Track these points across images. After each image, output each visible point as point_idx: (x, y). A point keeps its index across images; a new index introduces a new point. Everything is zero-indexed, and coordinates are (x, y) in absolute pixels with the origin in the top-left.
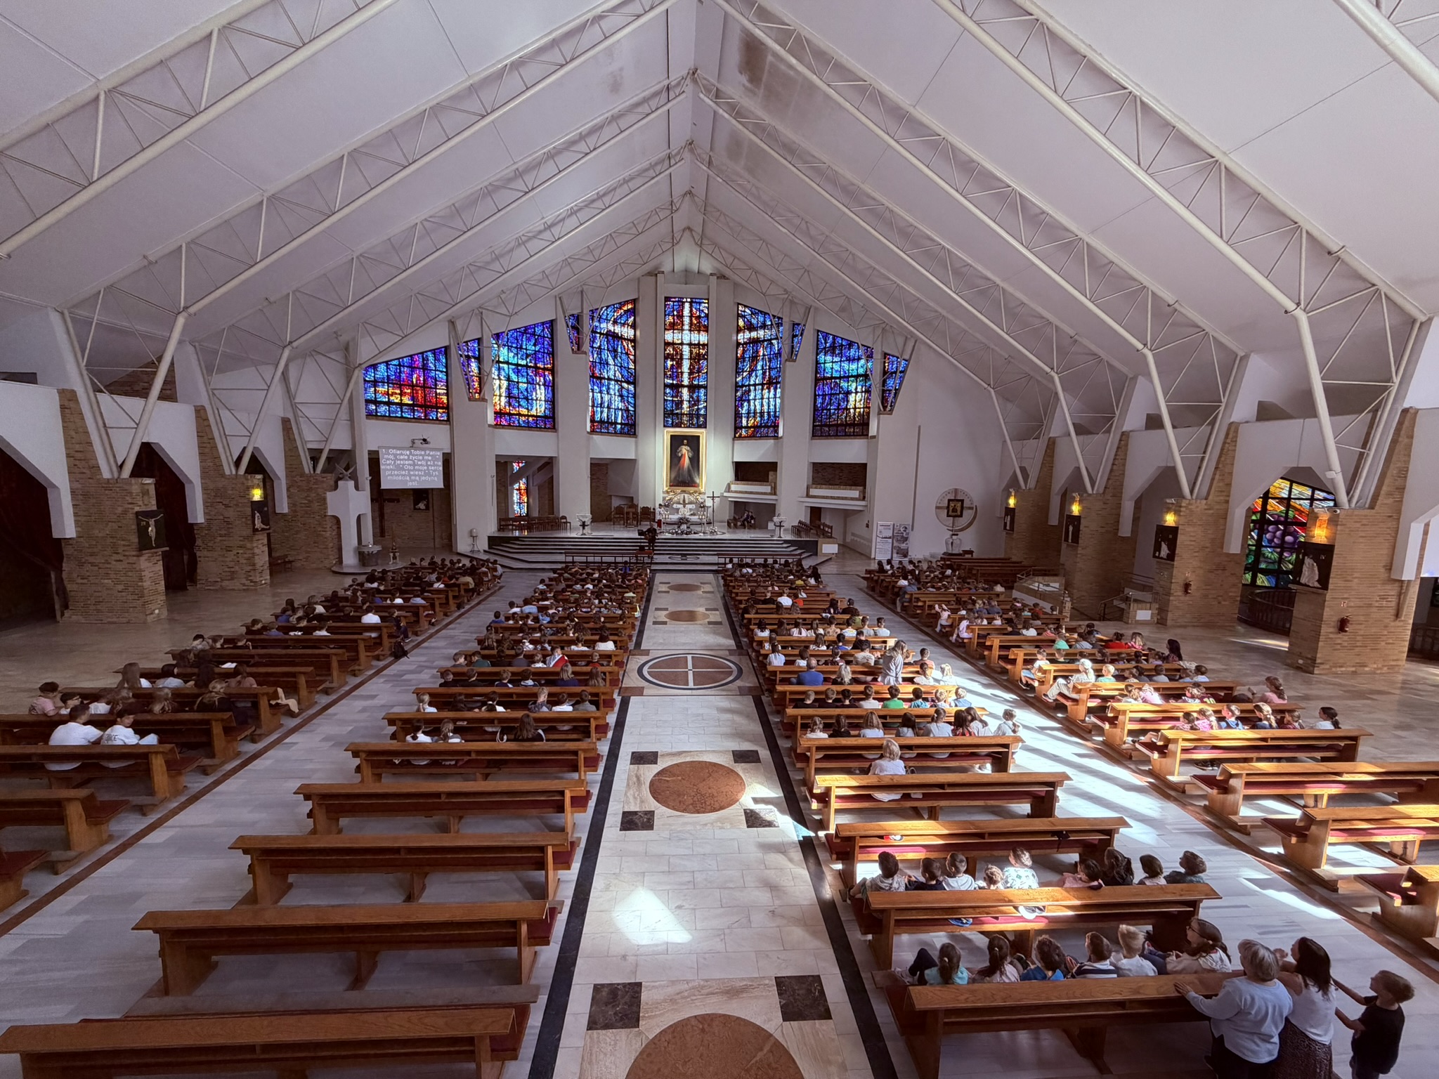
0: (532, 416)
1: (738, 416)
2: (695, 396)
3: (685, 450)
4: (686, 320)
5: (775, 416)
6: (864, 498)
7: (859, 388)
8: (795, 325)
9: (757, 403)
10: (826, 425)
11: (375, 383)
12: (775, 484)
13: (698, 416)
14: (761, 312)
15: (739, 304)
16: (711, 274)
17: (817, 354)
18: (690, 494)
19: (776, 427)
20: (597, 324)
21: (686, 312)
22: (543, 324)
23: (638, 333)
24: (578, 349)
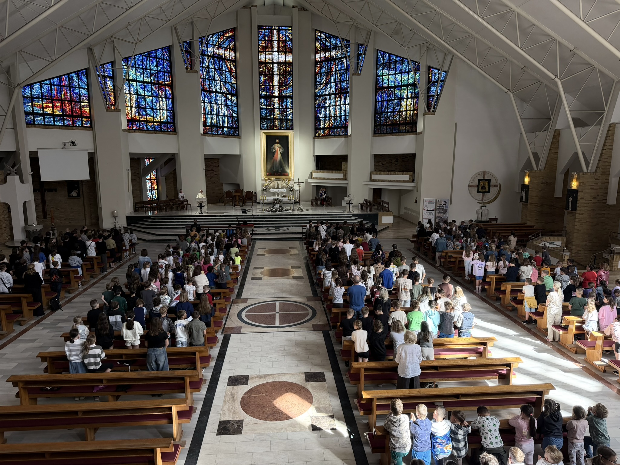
0: (157, 122)
1: (317, 120)
2: (284, 104)
3: (277, 148)
4: (275, 44)
5: (345, 119)
6: (413, 181)
7: (410, 94)
8: (359, 46)
9: (332, 109)
10: (384, 125)
11: (32, 99)
12: (346, 171)
13: (287, 120)
14: (333, 36)
15: (316, 30)
16: (294, 7)
17: (377, 69)
18: (283, 181)
19: (346, 127)
20: (205, 48)
21: (275, 37)
22: (162, 49)
23: (238, 55)
24: (191, 68)
